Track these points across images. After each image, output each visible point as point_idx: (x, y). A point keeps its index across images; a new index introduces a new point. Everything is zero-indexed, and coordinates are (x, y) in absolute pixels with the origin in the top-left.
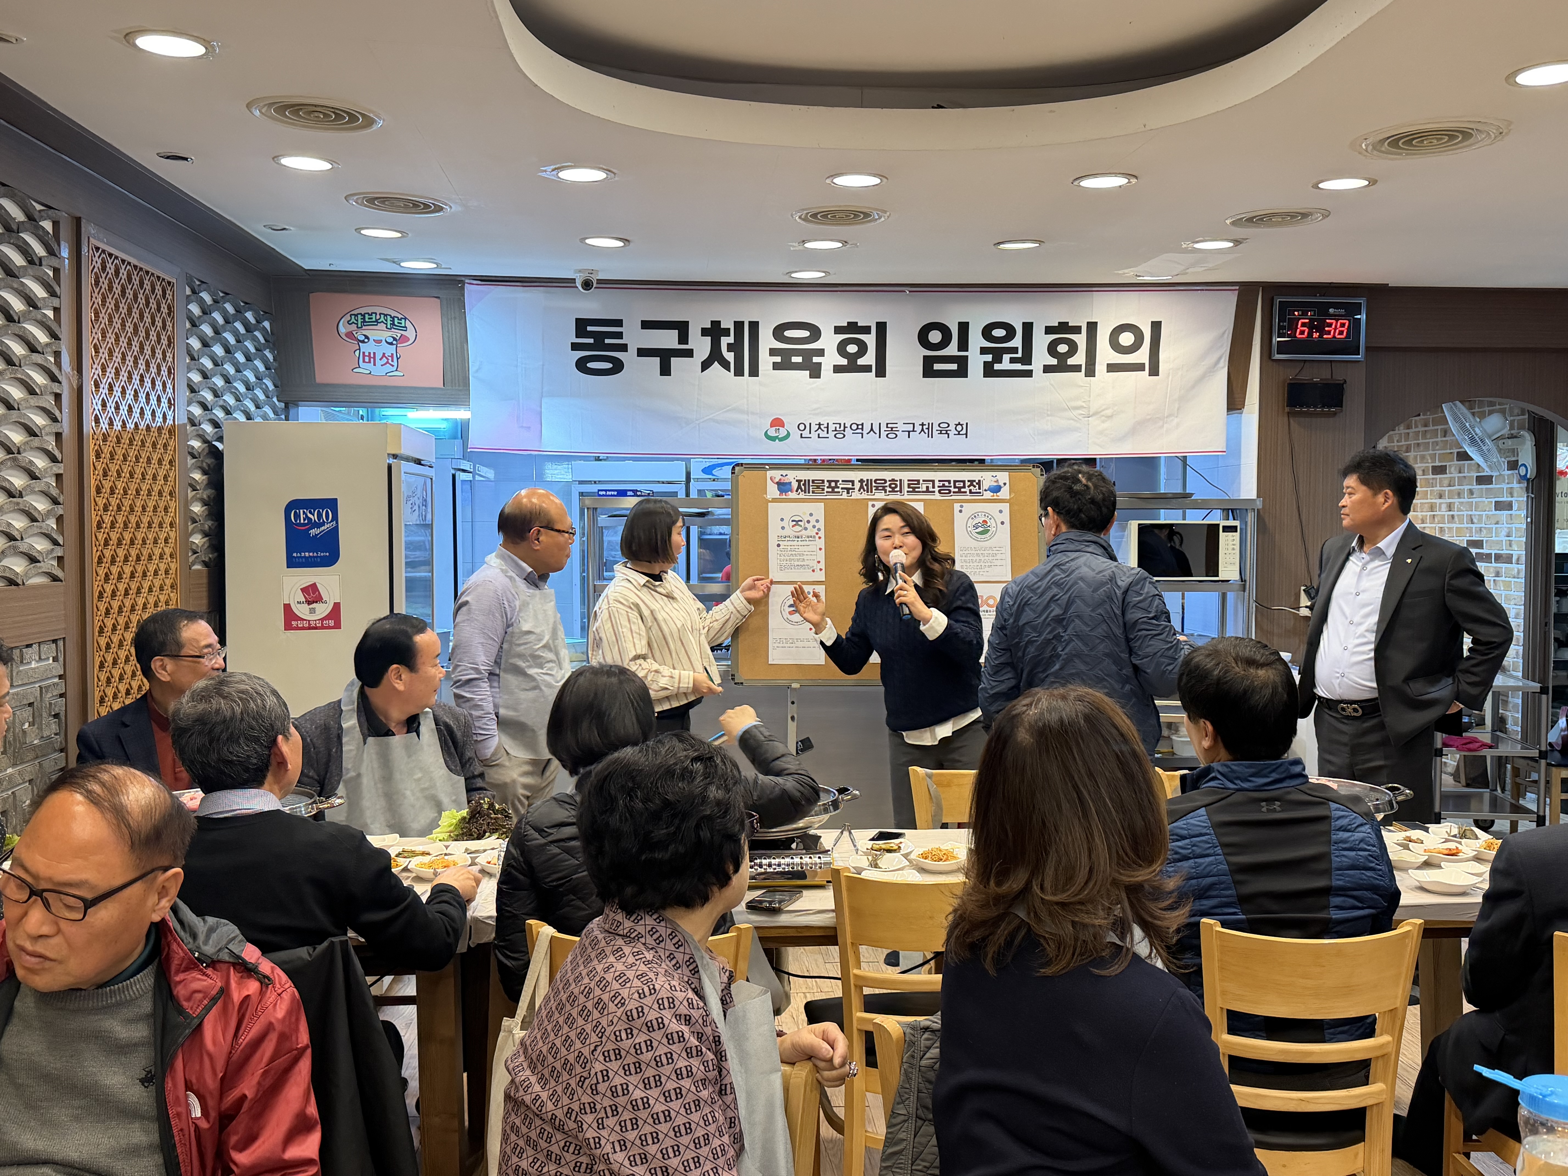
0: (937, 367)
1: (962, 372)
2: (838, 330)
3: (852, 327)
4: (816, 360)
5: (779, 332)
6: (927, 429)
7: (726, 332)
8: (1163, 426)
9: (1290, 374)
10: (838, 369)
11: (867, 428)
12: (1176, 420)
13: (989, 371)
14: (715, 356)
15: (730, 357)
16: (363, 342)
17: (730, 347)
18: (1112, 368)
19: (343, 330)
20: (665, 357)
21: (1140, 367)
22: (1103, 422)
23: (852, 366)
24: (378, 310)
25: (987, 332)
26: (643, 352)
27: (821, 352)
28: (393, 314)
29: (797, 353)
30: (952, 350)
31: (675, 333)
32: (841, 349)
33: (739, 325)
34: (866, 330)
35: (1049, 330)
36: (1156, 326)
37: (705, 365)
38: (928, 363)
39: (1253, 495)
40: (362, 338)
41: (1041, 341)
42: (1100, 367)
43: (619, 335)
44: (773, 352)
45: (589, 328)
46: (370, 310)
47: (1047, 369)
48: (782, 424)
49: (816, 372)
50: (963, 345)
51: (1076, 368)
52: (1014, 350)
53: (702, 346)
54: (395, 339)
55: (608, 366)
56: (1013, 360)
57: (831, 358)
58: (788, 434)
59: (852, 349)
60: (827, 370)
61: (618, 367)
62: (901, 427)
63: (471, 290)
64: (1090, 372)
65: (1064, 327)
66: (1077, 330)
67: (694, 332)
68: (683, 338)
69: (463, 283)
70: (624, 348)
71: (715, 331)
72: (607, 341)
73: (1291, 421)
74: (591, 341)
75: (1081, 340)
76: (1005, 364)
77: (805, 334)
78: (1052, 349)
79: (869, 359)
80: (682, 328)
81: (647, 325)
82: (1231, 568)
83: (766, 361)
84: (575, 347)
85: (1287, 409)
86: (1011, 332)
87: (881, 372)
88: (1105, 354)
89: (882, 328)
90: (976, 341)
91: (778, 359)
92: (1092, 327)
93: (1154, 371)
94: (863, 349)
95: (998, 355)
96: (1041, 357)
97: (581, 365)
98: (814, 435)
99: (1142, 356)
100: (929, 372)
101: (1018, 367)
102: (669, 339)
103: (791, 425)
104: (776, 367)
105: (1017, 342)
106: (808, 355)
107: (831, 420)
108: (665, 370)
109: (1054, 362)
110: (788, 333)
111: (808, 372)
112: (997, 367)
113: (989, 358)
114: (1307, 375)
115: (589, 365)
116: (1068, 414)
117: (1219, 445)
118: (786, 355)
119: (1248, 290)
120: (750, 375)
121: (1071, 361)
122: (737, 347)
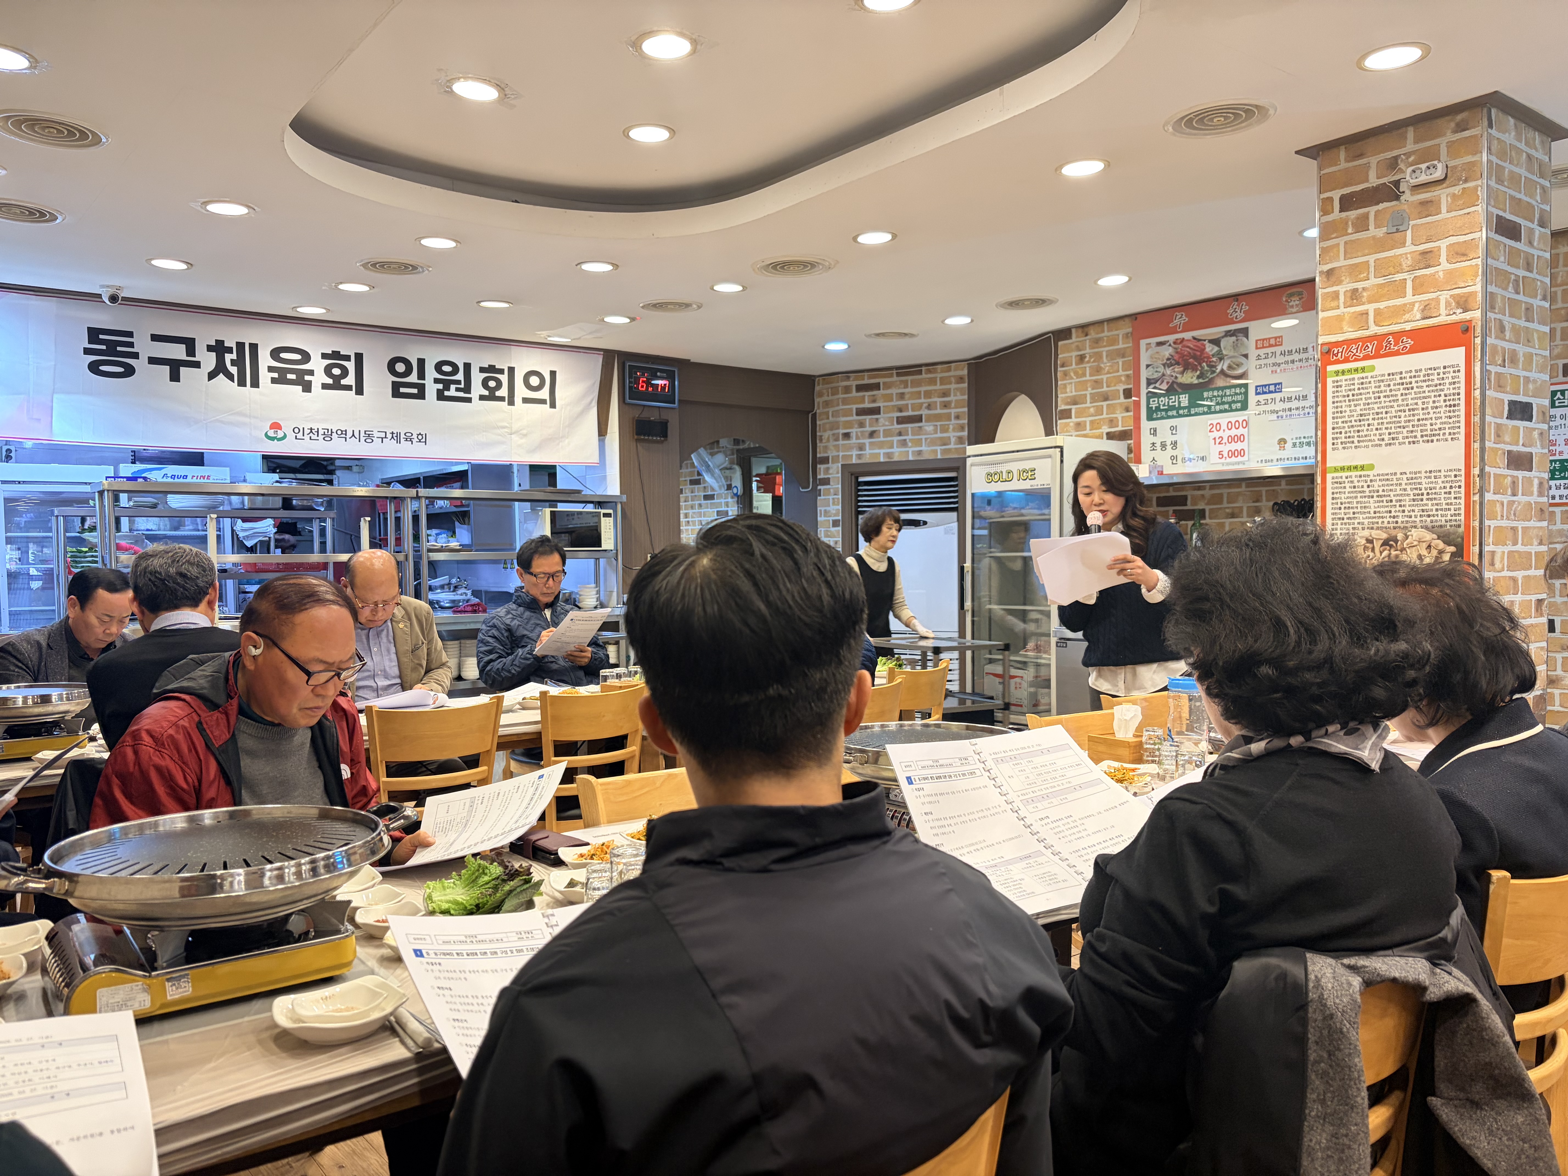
0: (402, 390)
1: (421, 395)
2: (324, 356)
3: (336, 355)
4: (307, 378)
5: (275, 353)
6: (396, 437)
7: (230, 350)
8: (558, 444)
9: (636, 413)
10: (325, 386)
11: (349, 434)
12: (567, 440)
13: (441, 396)
14: (220, 369)
15: (234, 370)
17: (233, 362)
18: (526, 400)
20: (174, 366)
21: (543, 402)
22: (521, 438)
23: (336, 385)
25: (438, 367)
26: (153, 361)
27: (311, 373)
29: (291, 371)
30: (413, 378)
31: (184, 347)
32: (328, 370)
33: (240, 346)
34: (347, 358)
35: (482, 370)
36: (553, 374)
37: (212, 376)
38: (396, 387)
39: (618, 493)
41: (477, 378)
42: (518, 399)
43: (131, 345)
44: (271, 369)
45: (101, 337)
47: (482, 398)
49: (307, 387)
50: (422, 375)
51: (502, 399)
52: (459, 382)
53: (209, 361)
55: (120, 370)
56: (457, 390)
57: (319, 378)
58: (285, 436)
59: (336, 371)
60: (316, 386)
61: (129, 371)
62: (376, 434)
64: (511, 403)
65: (492, 369)
66: (501, 371)
67: (201, 348)
68: (191, 351)
70: (136, 356)
71: (219, 348)
72: (119, 349)
73: (639, 445)
74: (103, 347)
75: (504, 378)
76: (452, 392)
77: (298, 357)
78: (485, 384)
79: (350, 380)
80: (189, 343)
81: (155, 338)
82: (608, 541)
83: (265, 376)
84: (87, 351)
85: (636, 437)
86: (456, 369)
87: (360, 391)
88: (521, 391)
89: (359, 357)
90: (431, 374)
91: (276, 375)
92: (511, 370)
93: (553, 405)
94: (345, 372)
95: (447, 385)
96: (478, 389)
97: (94, 367)
98: (307, 437)
99: (544, 394)
100: (396, 394)
101: (461, 394)
102: (178, 352)
103: (287, 428)
104: (274, 381)
105: (460, 376)
106: (301, 373)
107: (320, 426)
108: (175, 377)
109: (486, 393)
110: (283, 355)
111: (300, 387)
112: (446, 393)
113: (440, 386)
114: (646, 415)
115: (102, 368)
116: (498, 431)
117: (595, 459)
118: (282, 372)
119: (609, 356)
120: (252, 386)
121: (498, 394)
122: (239, 362)
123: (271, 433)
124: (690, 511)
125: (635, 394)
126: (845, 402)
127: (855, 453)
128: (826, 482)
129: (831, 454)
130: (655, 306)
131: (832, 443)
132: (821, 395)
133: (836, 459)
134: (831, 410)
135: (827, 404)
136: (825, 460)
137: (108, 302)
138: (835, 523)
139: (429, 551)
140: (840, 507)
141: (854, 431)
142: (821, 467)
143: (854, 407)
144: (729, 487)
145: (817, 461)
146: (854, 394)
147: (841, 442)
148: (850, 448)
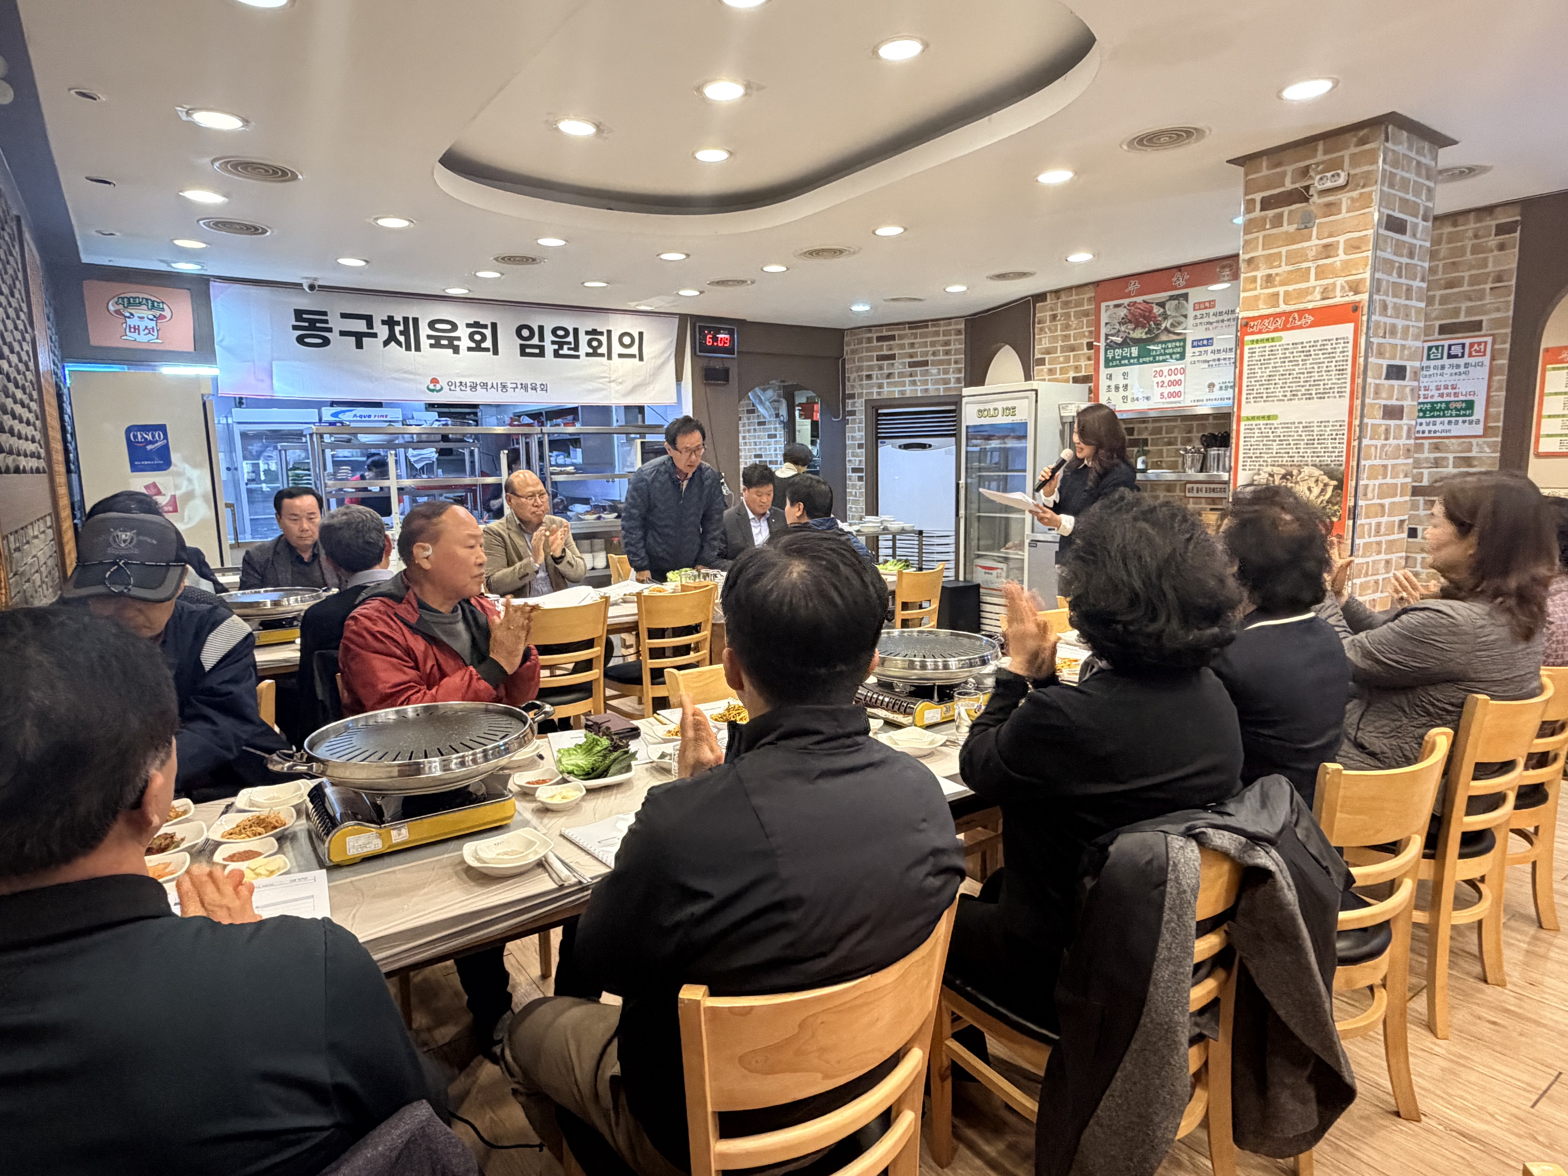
0: (528, 350)
1: (542, 354)
2: (469, 326)
3: (476, 324)
4: (456, 343)
5: (432, 325)
6: (525, 387)
7: (398, 323)
8: (645, 389)
9: (705, 363)
10: (470, 349)
11: (489, 386)
12: (651, 387)
13: (557, 354)
14: (392, 338)
15: (402, 339)
17: (401, 333)
18: (621, 356)
20: (359, 338)
21: (633, 356)
22: (618, 386)
23: (478, 348)
24: (141, 296)
25: (554, 332)
26: (343, 333)
27: (459, 339)
28: (153, 299)
29: (444, 338)
30: (535, 341)
31: (364, 322)
32: (471, 337)
33: (406, 320)
34: (485, 327)
35: (587, 333)
36: (641, 334)
37: (386, 343)
38: (523, 348)
41: (583, 339)
42: (615, 356)
43: (326, 322)
44: (429, 337)
45: (304, 316)
46: (134, 295)
47: (588, 355)
48: (438, 382)
49: (456, 350)
50: (542, 339)
51: (602, 355)
52: (569, 343)
53: (383, 332)
55: (319, 341)
56: (569, 349)
57: (465, 343)
58: (442, 389)
59: (478, 337)
60: (463, 349)
61: (326, 342)
62: (509, 385)
63: (215, 286)
64: (610, 357)
65: (594, 332)
66: (601, 333)
67: (377, 323)
68: (370, 325)
69: (208, 280)
70: (330, 330)
71: (390, 322)
72: (318, 325)
73: (706, 388)
74: (306, 324)
75: (604, 339)
76: (565, 351)
77: (449, 327)
78: (589, 343)
79: (488, 344)
80: (369, 319)
81: (344, 316)
83: (425, 342)
84: (295, 328)
85: (705, 382)
86: (567, 333)
87: (496, 352)
88: (617, 349)
89: (494, 326)
90: (549, 337)
91: (433, 342)
92: (609, 332)
93: (641, 359)
94: (484, 338)
95: (561, 345)
96: (584, 348)
97: (300, 340)
98: (458, 389)
99: (634, 350)
100: (523, 354)
101: (572, 353)
102: (360, 326)
103: (443, 382)
104: (432, 346)
105: (570, 339)
106: (451, 339)
107: (468, 380)
108: (359, 345)
109: (591, 351)
110: (437, 326)
111: (452, 351)
112: (561, 352)
113: (556, 347)
114: (712, 364)
115: (306, 340)
116: (601, 381)
117: (674, 400)
118: (437, 339)
119: (683, 318)
120: (416, 351)
121: (599, 351)
122: (405, 333)
123: (431, 387)
124: (747, 435)
125: (704, 348)
126: (868, 350)
127: (875, 390)
128: (853, 413)
129: (857, 391)
130: (718, 283)
131: (857, 383)
132: (849, 344)
133: (860, 395)
134: (857, 357)
135: (853, 352)
136: (852, 396)
137: (307, 289)
138: (860, 446)
139: (552, 474)
140: (863, 434)
141: (874, 373)
142: (849, 402)
143: (875, 354)
144: (777, 416)
145: (846, 397)
146: (875, 343)
147: (865, 382)
148: (871, 387)
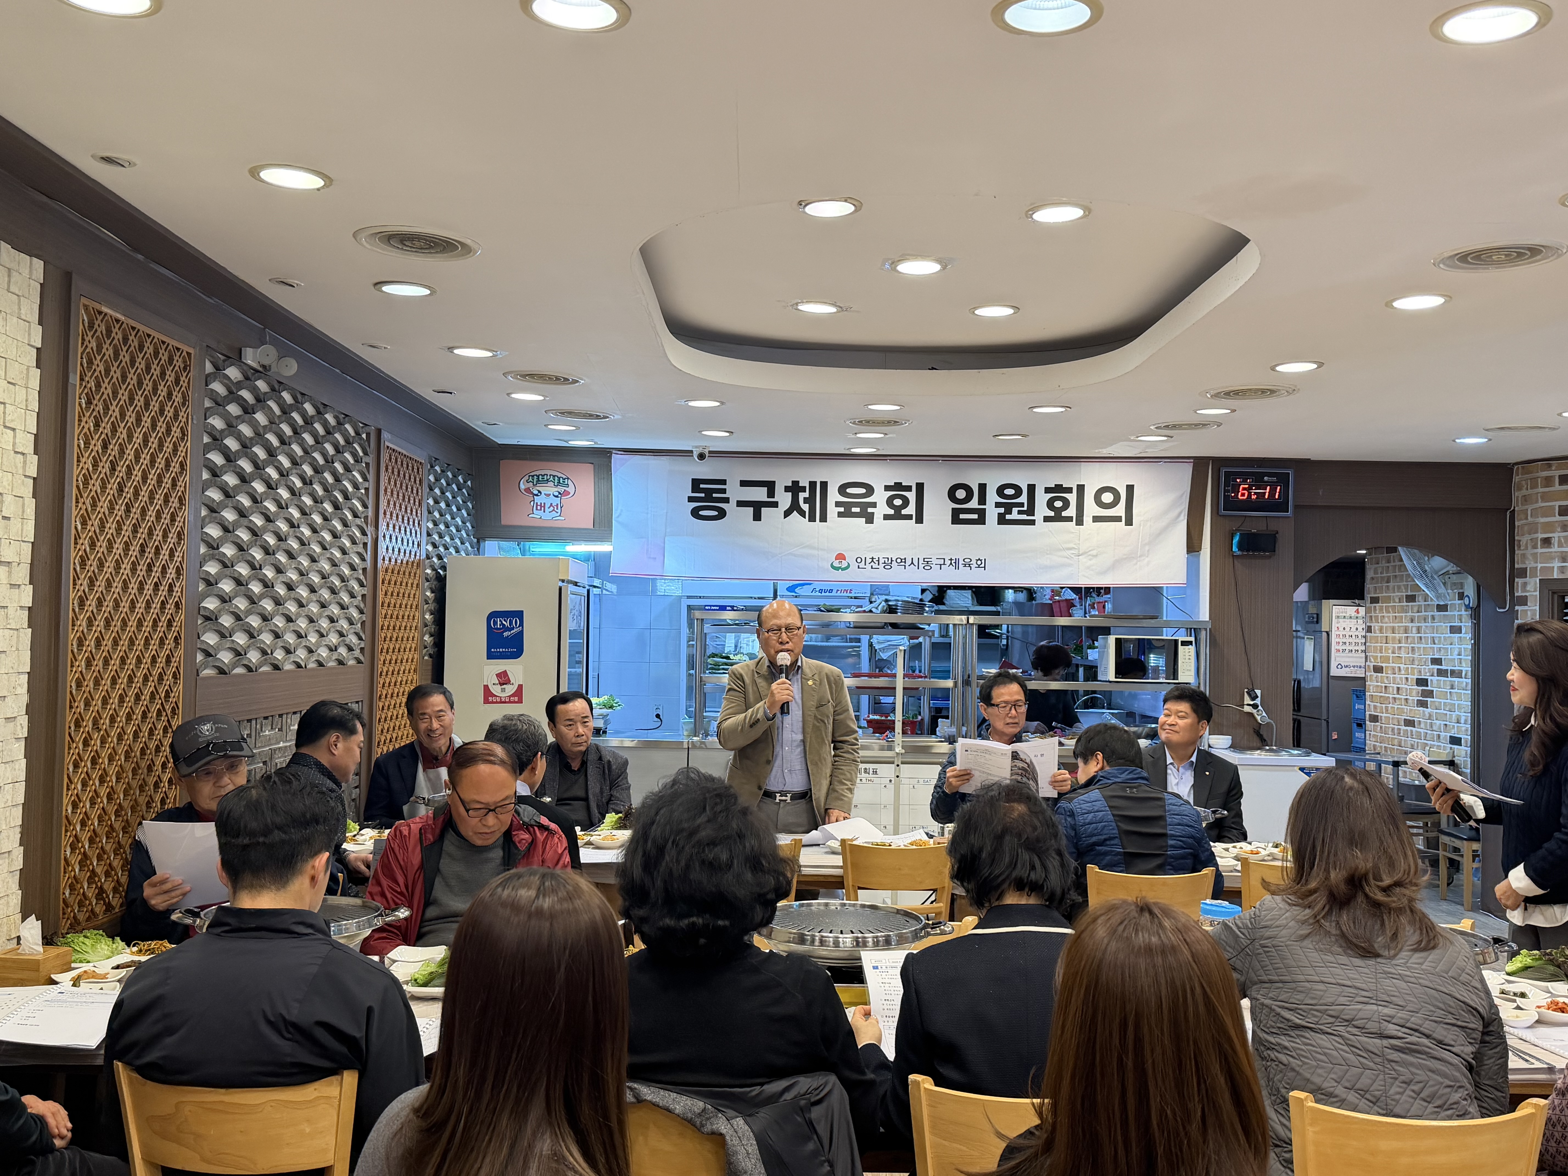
0: (962, 516)
1: (981, 520)
2: (887, 488)
3: (898, 486)
4: (870, 510)
5: (842, 489)
6: (955, 563)
7: (803, 489)
8: (1136, 563)
9: (1232, 526)
10: (887, 517)
11: (909, 562)
12: (1147, 559)
13: (1002, 520)
14: (794, 507)
15: (805, 507)
16: (537, 495)
17: (806, 500)
18: (1096, 519)
19: (522, 487)
20: (757, 508)
21: (1117, 519)
22: (1090, 559)
23: (898, 515)
24: (549, 472)
25: (1000, 491)
26: (740, 504)
27: (874, 505)
28: (560, 475)
29: (856, 505)
31: (765, 489)
32: (890, 502)
33: (813, 484)
34: (908, 488)
35: (1048, 490)
36: (1130, 489)
37: (787, 514)
38: (956, 513)
39: (1206, 618)
40: (536, 492)
41: (1042, 499)
42: (1087, 518)
43: (724, 491)
44: (838, 504)
45: (702, 486)
47: (1047, 519)
49: (870, 519)
50: (982, 500)
51: (1069, 519)
52: (1022, 505)
53: (784, 499)
54: (560, 493)
55: (715, 513)
56: (1020, 512)
57: (882, 509)
59: (898, 502)
60: (878, 518)
61: (722, 514)
62: (934, 561)
63: (616, 458)
64: (1080, 522)
65: (1059, 488)
66: (1069, 490)
67: (779, 490)
68: (771, 494)
69: (611, 453)
70: (726, 500)
71: (794, 488)
72: (714, 495)
73: (1236, 562)
74: (703, 495)
75: (1072, 498)
76: (1014, 515)
77: (862, 491)
78: (1050, 504)
79: (911, 510)
80: (770, 486)
81: (744, 483)
82: (1187, 673)
83: (832, 510)
84: (691, 499)
85: (1232, 553)
86: (1018, 491)
87: (920, 520)
88: (1091, 509)
89: (920, 487)
90: (992, 497)
91: (842, 509)
92: (1081, 488)
93: (1129, 522)
94: (906, 502)
95: (1009, 508)
96: (1042, 510)
97: (695, 513)
98: (868, 566)
99: (1120, 510)
100: (956, 520)
101: (1024, 517)
102: (760, 494)
103: (850, 559)
104: (840, 515)
105: (1023, 499)
106: (864, 506)
107: (881, 555)
108: (757, 517)
109: (1052, 514)
110: (849, 490)
111: (864, 520)
112: (1008, 517)
113: (1002, 510)
114: (1247, 526)
115: (701, 513)
116: (1065, 553)
117: (1184, 578)
118: (848, 506)
119: (1200, 464)
120: (820, 521)
121: (1064, 514)
122: (810, 500)
123: (836, 564)
125: (1234, 505)
126: (1546, 497)
127: (1556, 564)
128: (1523, 600)
129: (1529, 564)
131: (1529, 551)
133: (1534, 572)
134: (1527, 509)
135: (1523, 500)
136: (1523, 573)
137: (697, 457)
141: (1555, 536)
142: (1518, 581)
143: (1556, 504)
145: (1514, 573)
146: (1556, 487)
147: (1540, 550)
148: (1550, 558)
